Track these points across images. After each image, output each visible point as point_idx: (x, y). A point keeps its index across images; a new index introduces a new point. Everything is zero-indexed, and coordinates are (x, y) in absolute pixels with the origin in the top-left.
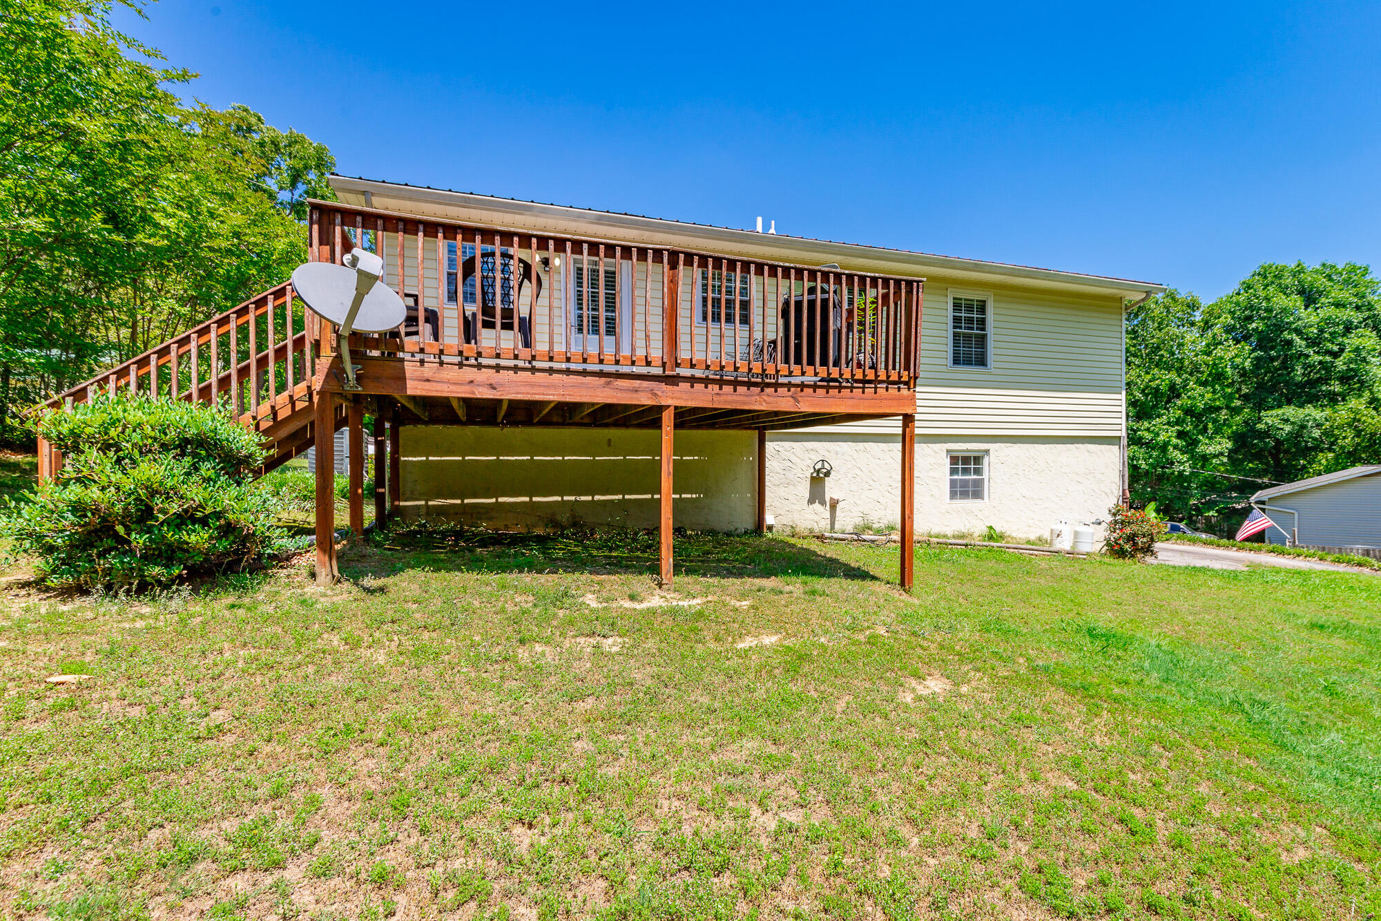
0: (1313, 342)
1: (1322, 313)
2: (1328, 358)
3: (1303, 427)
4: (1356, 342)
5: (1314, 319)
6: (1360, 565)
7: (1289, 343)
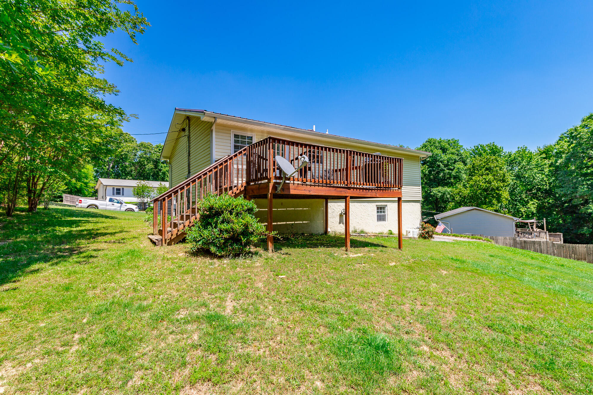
0: (446, 166)
1: (448, 156)
2: (450, 171)
3: (444, 194)
4: (458, 166)
5: (446, 158)
6: (479, 239)
7: (439, 166)
